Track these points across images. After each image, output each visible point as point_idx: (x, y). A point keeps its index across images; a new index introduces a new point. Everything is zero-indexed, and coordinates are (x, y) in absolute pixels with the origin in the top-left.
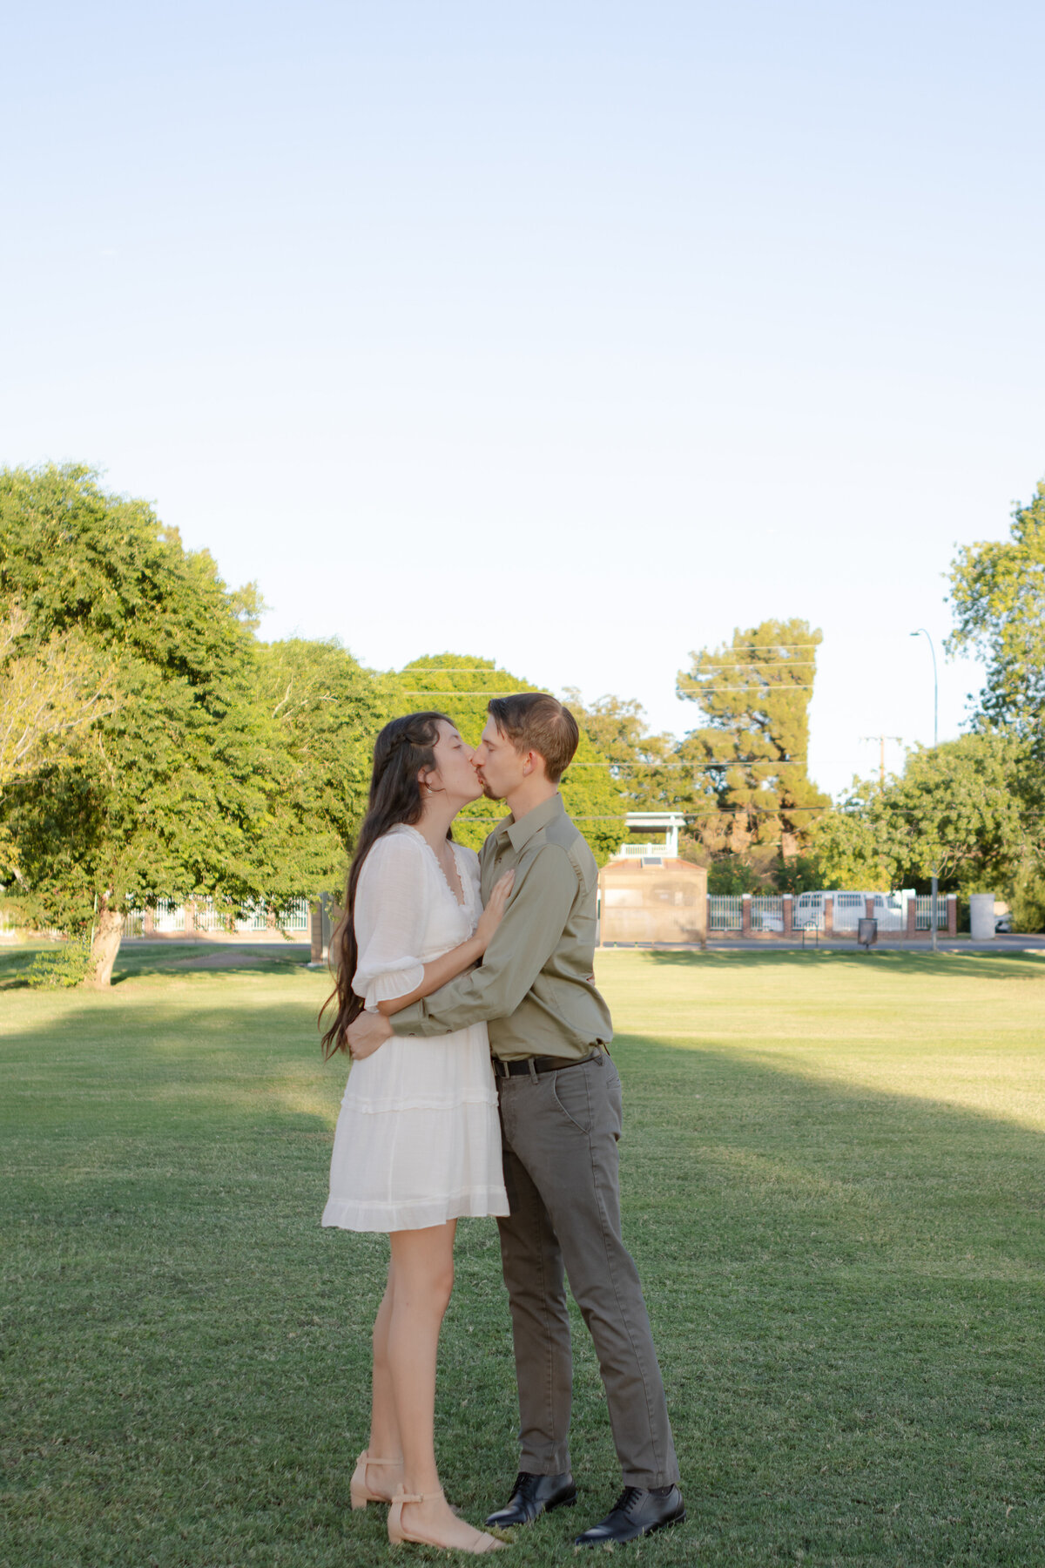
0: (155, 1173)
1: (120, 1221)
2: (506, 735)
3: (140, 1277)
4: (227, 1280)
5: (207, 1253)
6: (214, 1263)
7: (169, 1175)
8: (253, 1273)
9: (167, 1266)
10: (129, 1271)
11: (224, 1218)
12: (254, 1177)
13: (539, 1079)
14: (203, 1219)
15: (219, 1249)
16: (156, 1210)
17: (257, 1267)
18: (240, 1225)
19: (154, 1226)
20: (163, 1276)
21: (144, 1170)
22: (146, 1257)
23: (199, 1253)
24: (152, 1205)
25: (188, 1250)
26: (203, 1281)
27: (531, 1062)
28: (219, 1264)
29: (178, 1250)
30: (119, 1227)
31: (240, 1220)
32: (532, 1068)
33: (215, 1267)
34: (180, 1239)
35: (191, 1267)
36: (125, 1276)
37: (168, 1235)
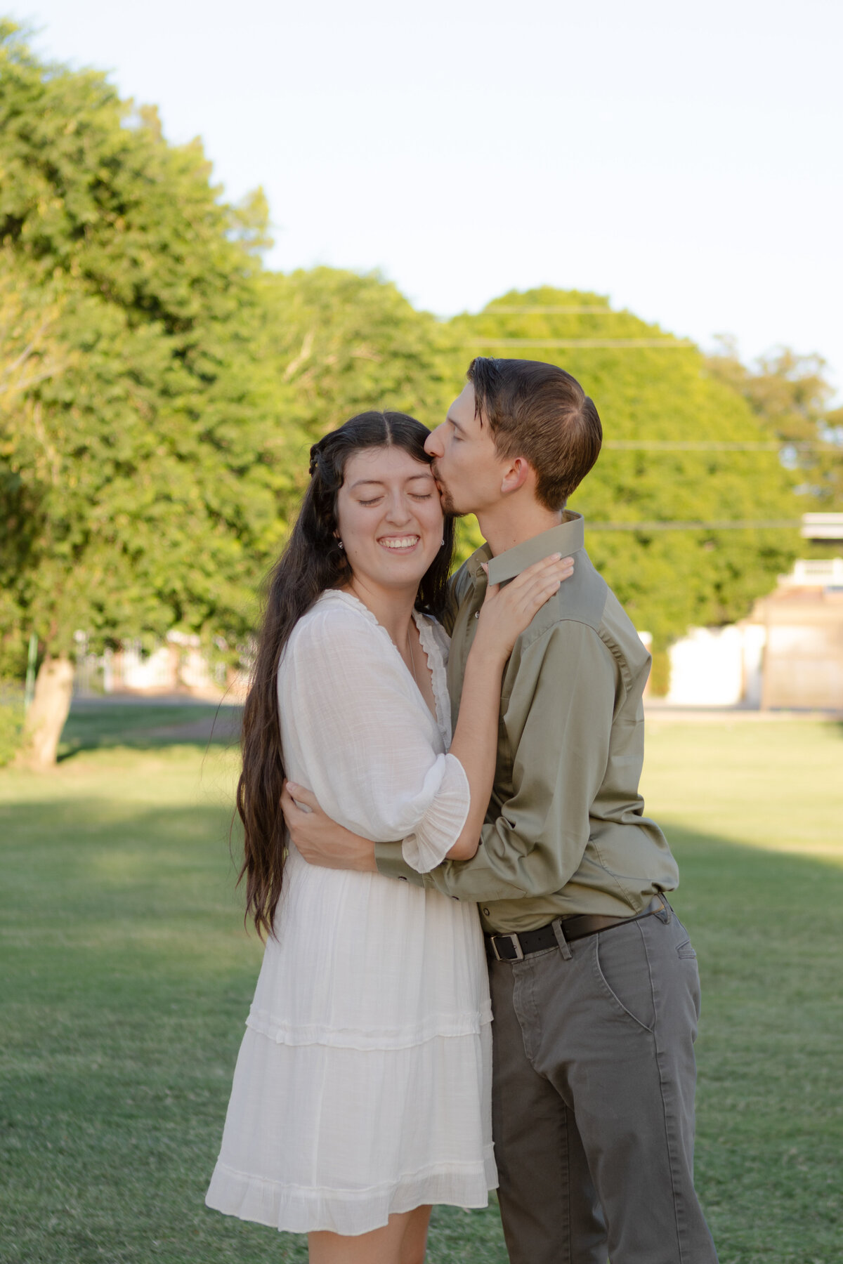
0: (75, 1063)
1: (14, 1141)
3: (30, 1234)
4: (156, 1243)
5: (133, 1196)
6: (141, 1213)
7: (94, 1067)
8: (195, 1232)
9: (71, 1216)
10: (15, 1223)
11: (166, 1140)
13: (572, 951)
14: (134, 1141)
15: (152, 1190)
16: (68, 1124)
17: (203, 1222)
18: (186, 1151)
19: (61, 1151)
20: (63, 1234)
21: (61, 1058)
22: (44, 1200)
23: (121, 1195)
24: (64, 1117)
25: (108, 1190)
26: (122, 1243)
27: (557, 926)
28: (149, 1216)
29: (92, 1191)
30: (9, 1150)
31: (187, 1143)
32: (560, 936)
33: (143, 1221)
34: (97, 1172)
35: (106, 1220)
36: (9, 1232)
37: (79, 1166)
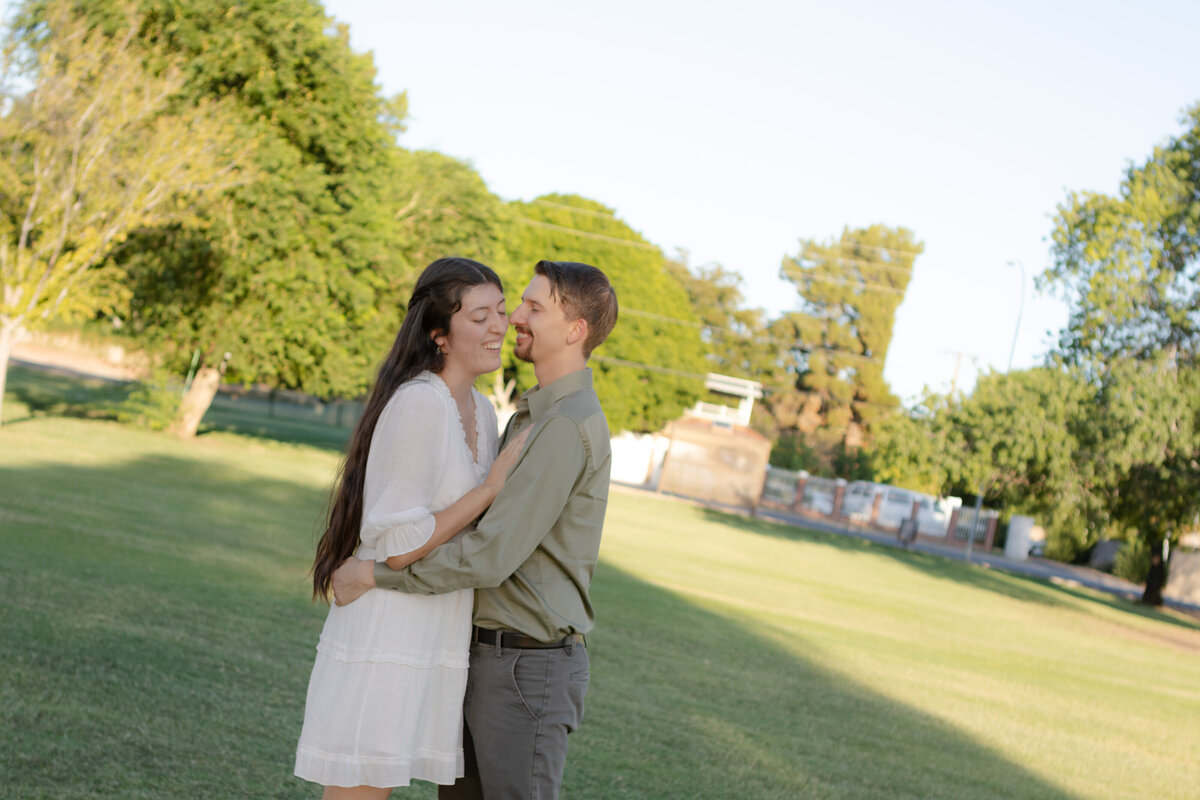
0: (165, 633)
1: (113, 678)
2: (558, 299)
3: (111, 741)
4: (193, 762)
5: (185, 728)
6: (187, 740)
7: (178, 638)
8: (221, 758)
9: (141, 734)
10: (102, 731)
11: (214, 695)
12: (259, 657)
13: (502, 653)
14: (193, 692)
15: (198, 727)
16: (152, 673)
17: (227, 753)
18: (226, 705)
19: (144, 690)
20: (133, 744)
21: (157, 628)
22: (124, 721)
23: (177, 725)
24: (150, 667)
25: (168, 721)
26: (170, 758)
27: (499, 634)
28: (192, 743)
29: (158, 720)
30: (109, 683)
31: (228, 700)
32: (498, 641)
33: (188, 745)
34: (164, 708)
35: (163, 741)
36: (97, 737)
37: (153, 701)
